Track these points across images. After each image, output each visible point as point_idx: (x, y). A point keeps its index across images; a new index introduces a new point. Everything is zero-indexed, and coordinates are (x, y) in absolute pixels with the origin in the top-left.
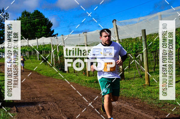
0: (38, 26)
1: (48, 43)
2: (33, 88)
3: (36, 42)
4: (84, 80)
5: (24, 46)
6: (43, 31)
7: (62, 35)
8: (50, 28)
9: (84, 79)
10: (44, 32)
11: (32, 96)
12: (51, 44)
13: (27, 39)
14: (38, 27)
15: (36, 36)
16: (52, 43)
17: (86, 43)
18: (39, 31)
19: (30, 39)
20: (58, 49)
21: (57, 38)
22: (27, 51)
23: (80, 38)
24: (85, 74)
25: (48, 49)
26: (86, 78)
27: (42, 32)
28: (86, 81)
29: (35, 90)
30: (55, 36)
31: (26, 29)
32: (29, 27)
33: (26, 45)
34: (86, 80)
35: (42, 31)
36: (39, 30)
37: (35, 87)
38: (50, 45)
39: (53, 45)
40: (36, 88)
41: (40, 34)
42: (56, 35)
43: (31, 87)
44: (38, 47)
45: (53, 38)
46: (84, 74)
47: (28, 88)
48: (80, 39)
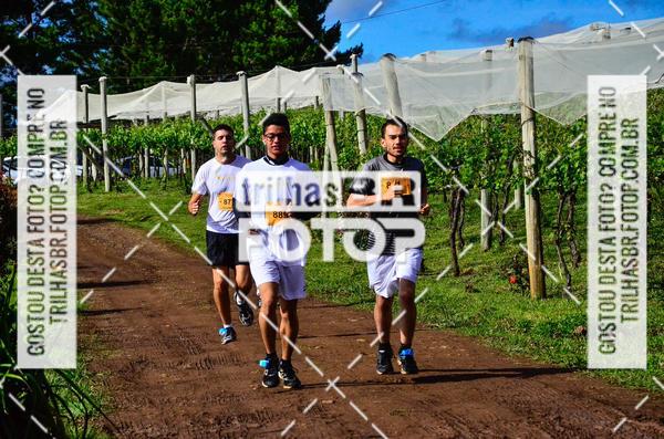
0: (248, 6)
1: (306, 104)
2: (222, 361)
3: (240, 95)
4: (511, 321)
5: (173, 119)
6: (280, 33)
7: (388, 55)
8: (321, 17)
9: (516, 314)
10: (283, 41)
11: (215, 409)
12: (320, 106)
13: (189, 79)
14: (252, 12)
15: (235, 58)
16: (330, 100)
17: (525, 98)
18: (254, 35)
19: (204, 78)
20: (360, 137)
21: (356, 74)
22: (187, 149)
23: (490, 74)
24: (518, 282)
25: (307, 137)
26: (525, 309)
27: (274, 38)
28: (527, 325)
29: (231, 370)
30: (343, 59)
31: (181, 24)
32: (199, 12)
33: (184, 112)
34: (528, 316)
35: (270, 31)
36: (254, 26)
37: (232, 354)
38: (315, 113)
39: (334, 114)
40: (238, 363)
41: (264, 50)
42: (349, 53)
43: (213, 355)
44: (250, 122)
45: (334, 71)
46: (515, 287)
47: (195, 358)
48: (490, 80)
